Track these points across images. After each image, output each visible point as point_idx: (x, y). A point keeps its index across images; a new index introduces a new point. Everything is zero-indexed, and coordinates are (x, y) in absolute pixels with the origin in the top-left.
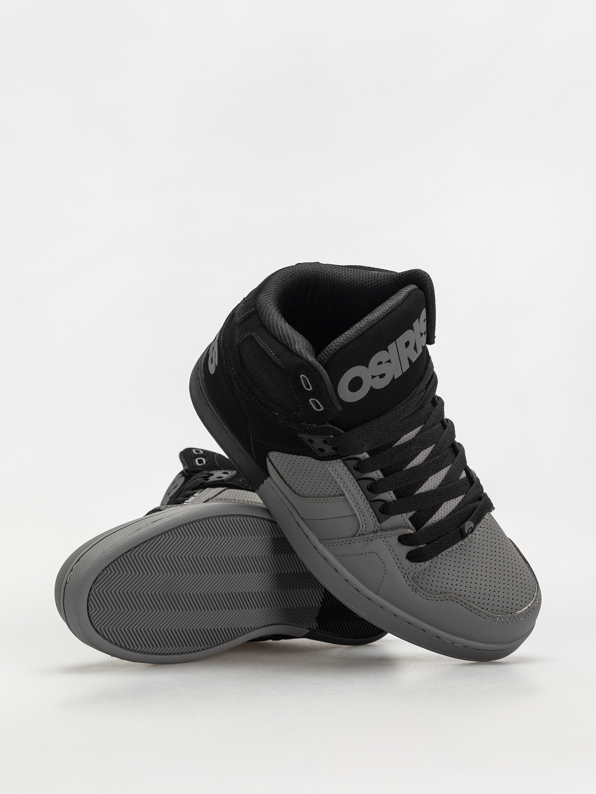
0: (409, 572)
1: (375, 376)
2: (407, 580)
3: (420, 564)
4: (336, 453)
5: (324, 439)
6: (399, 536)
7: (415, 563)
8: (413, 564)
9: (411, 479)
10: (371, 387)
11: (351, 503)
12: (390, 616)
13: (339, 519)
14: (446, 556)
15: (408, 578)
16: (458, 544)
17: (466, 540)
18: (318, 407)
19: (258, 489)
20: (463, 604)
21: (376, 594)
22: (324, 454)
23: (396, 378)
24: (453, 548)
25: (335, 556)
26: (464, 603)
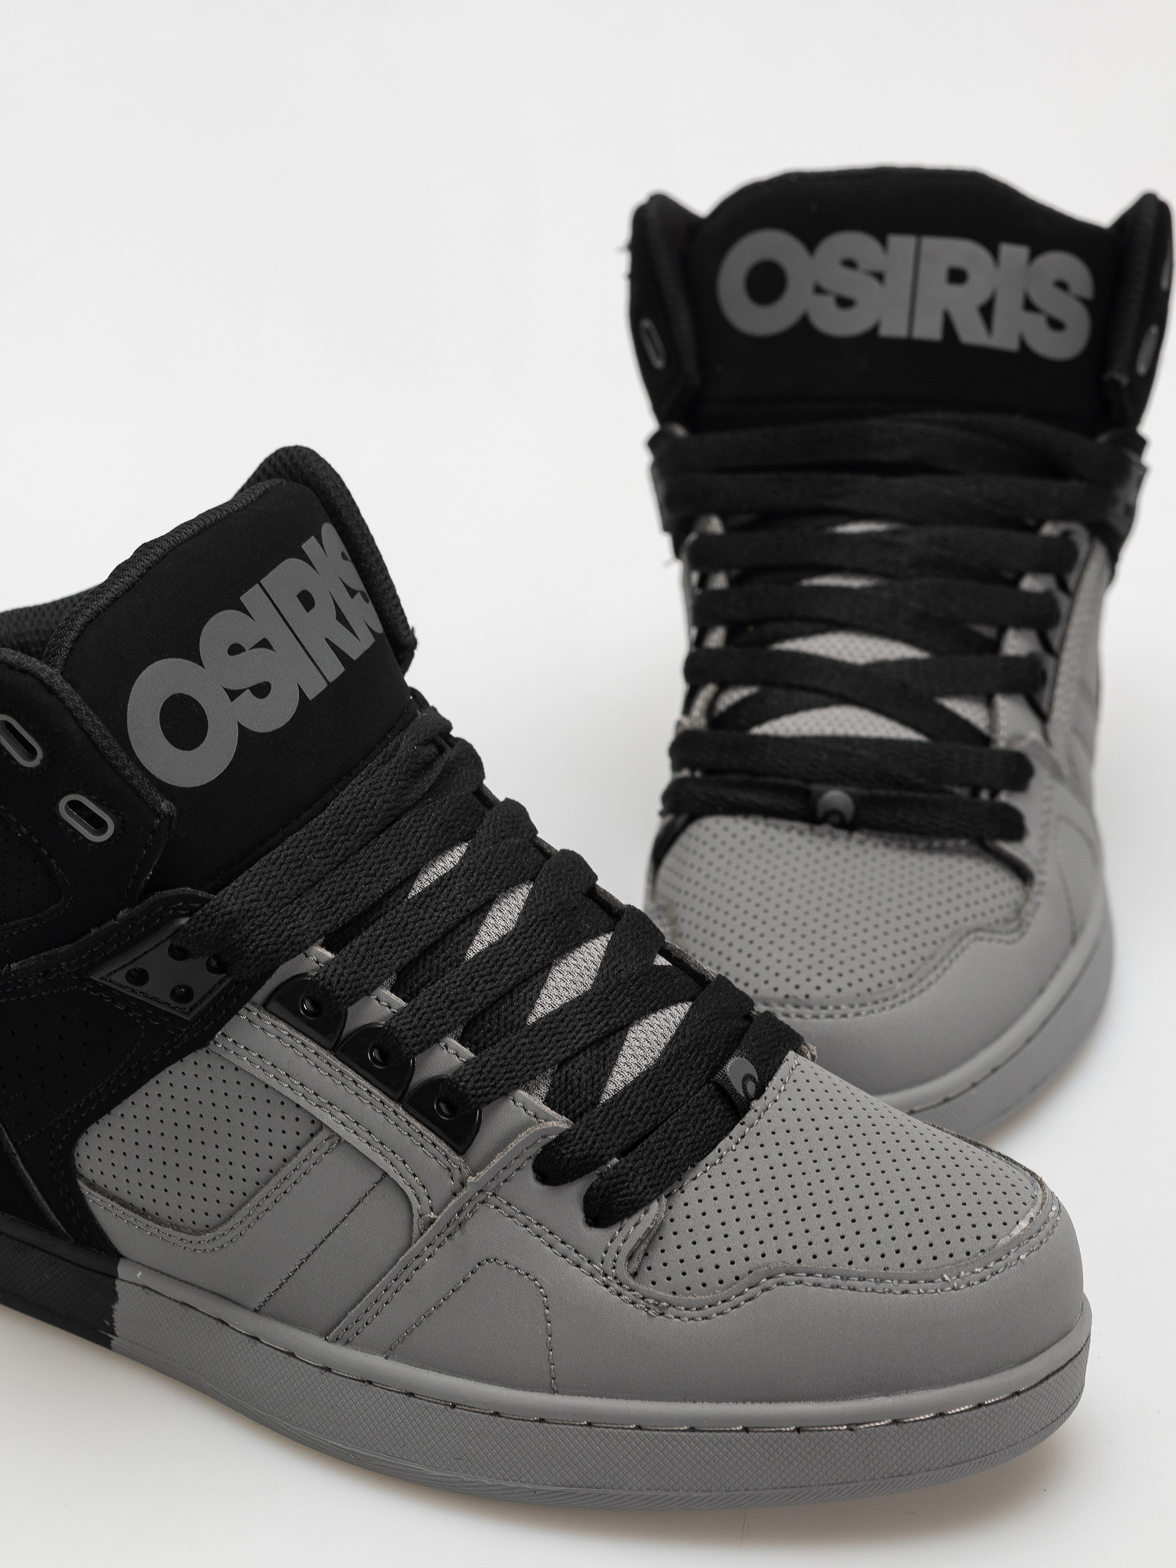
0: (615, 1261)
1: (239, 692)
2: (620, 1289)
3: (634, 1219)
4: (229, 980)
5: (168, 943)
6: (531, 1162)
7: (618, 1226)
8: (614, 1230)
9: (493, 980)
10: (242, 729)
11: (353, 1139)
12: (625, 1438)
13: (346, 1224)
14: (710, 1176)
15: (621, 1284)
16: (731, 1138)
17: (750, 1116)
18: (99, 825)
19: (114, 1334)
20: (822, 1280)
21: (555, 1392)
22: (196, 1005)
23: (311, 696)
24: (719, 1151)
25: (389, 1353)
26: (824, 1276)
